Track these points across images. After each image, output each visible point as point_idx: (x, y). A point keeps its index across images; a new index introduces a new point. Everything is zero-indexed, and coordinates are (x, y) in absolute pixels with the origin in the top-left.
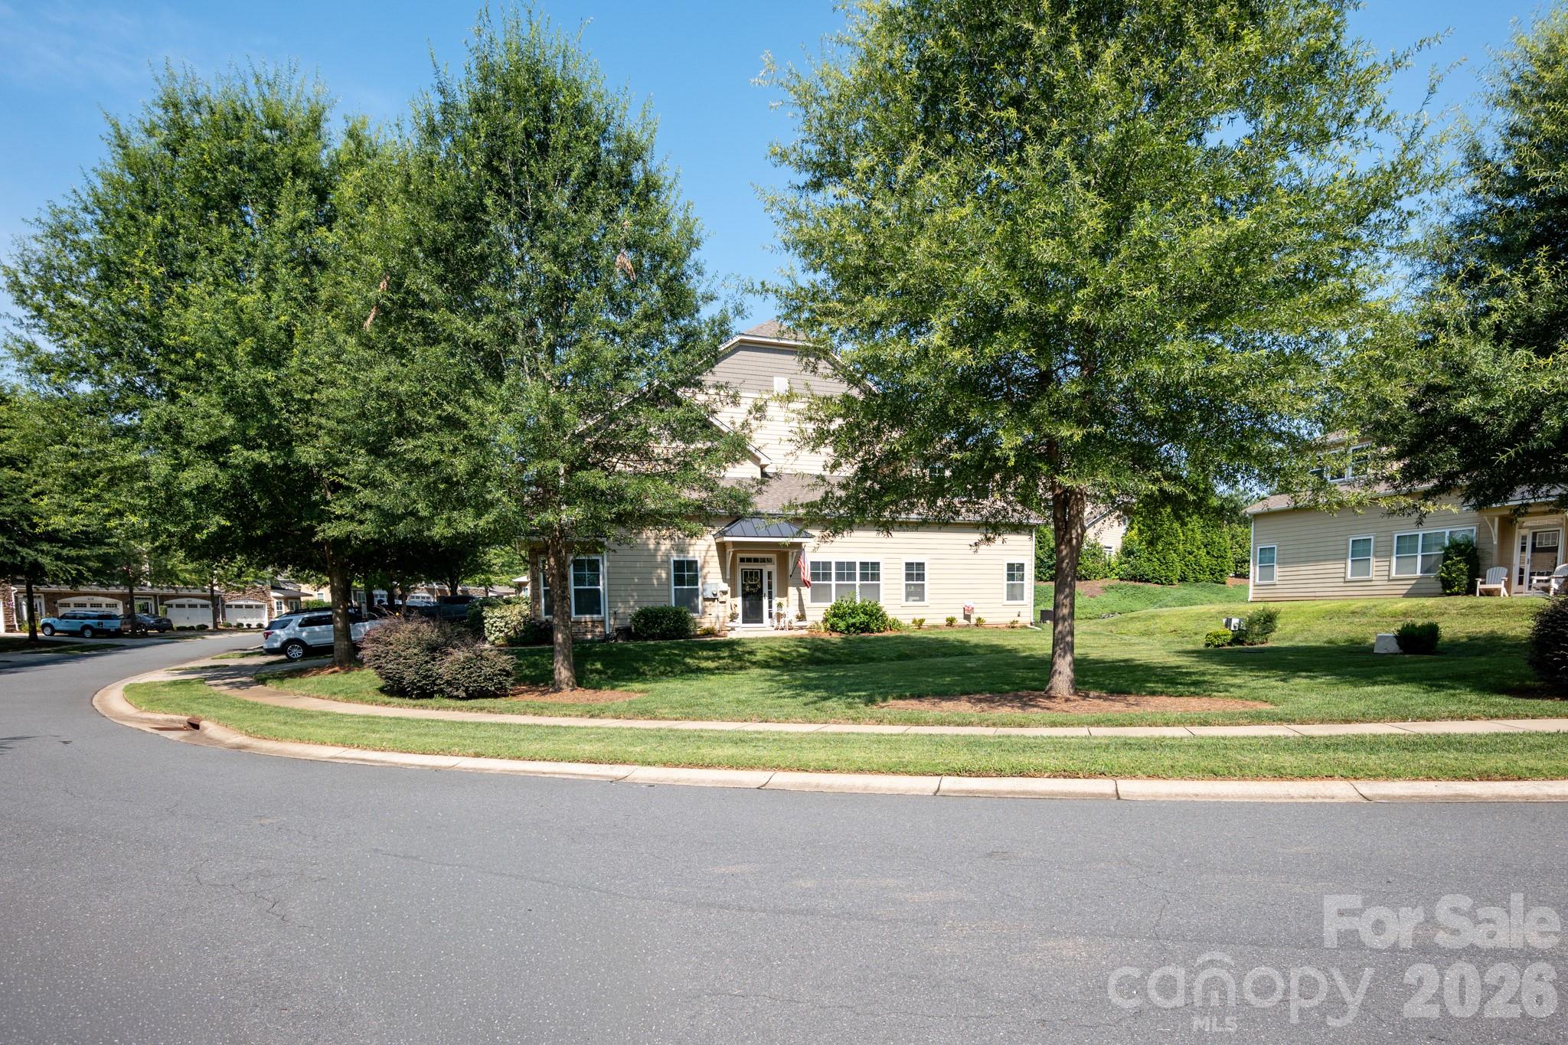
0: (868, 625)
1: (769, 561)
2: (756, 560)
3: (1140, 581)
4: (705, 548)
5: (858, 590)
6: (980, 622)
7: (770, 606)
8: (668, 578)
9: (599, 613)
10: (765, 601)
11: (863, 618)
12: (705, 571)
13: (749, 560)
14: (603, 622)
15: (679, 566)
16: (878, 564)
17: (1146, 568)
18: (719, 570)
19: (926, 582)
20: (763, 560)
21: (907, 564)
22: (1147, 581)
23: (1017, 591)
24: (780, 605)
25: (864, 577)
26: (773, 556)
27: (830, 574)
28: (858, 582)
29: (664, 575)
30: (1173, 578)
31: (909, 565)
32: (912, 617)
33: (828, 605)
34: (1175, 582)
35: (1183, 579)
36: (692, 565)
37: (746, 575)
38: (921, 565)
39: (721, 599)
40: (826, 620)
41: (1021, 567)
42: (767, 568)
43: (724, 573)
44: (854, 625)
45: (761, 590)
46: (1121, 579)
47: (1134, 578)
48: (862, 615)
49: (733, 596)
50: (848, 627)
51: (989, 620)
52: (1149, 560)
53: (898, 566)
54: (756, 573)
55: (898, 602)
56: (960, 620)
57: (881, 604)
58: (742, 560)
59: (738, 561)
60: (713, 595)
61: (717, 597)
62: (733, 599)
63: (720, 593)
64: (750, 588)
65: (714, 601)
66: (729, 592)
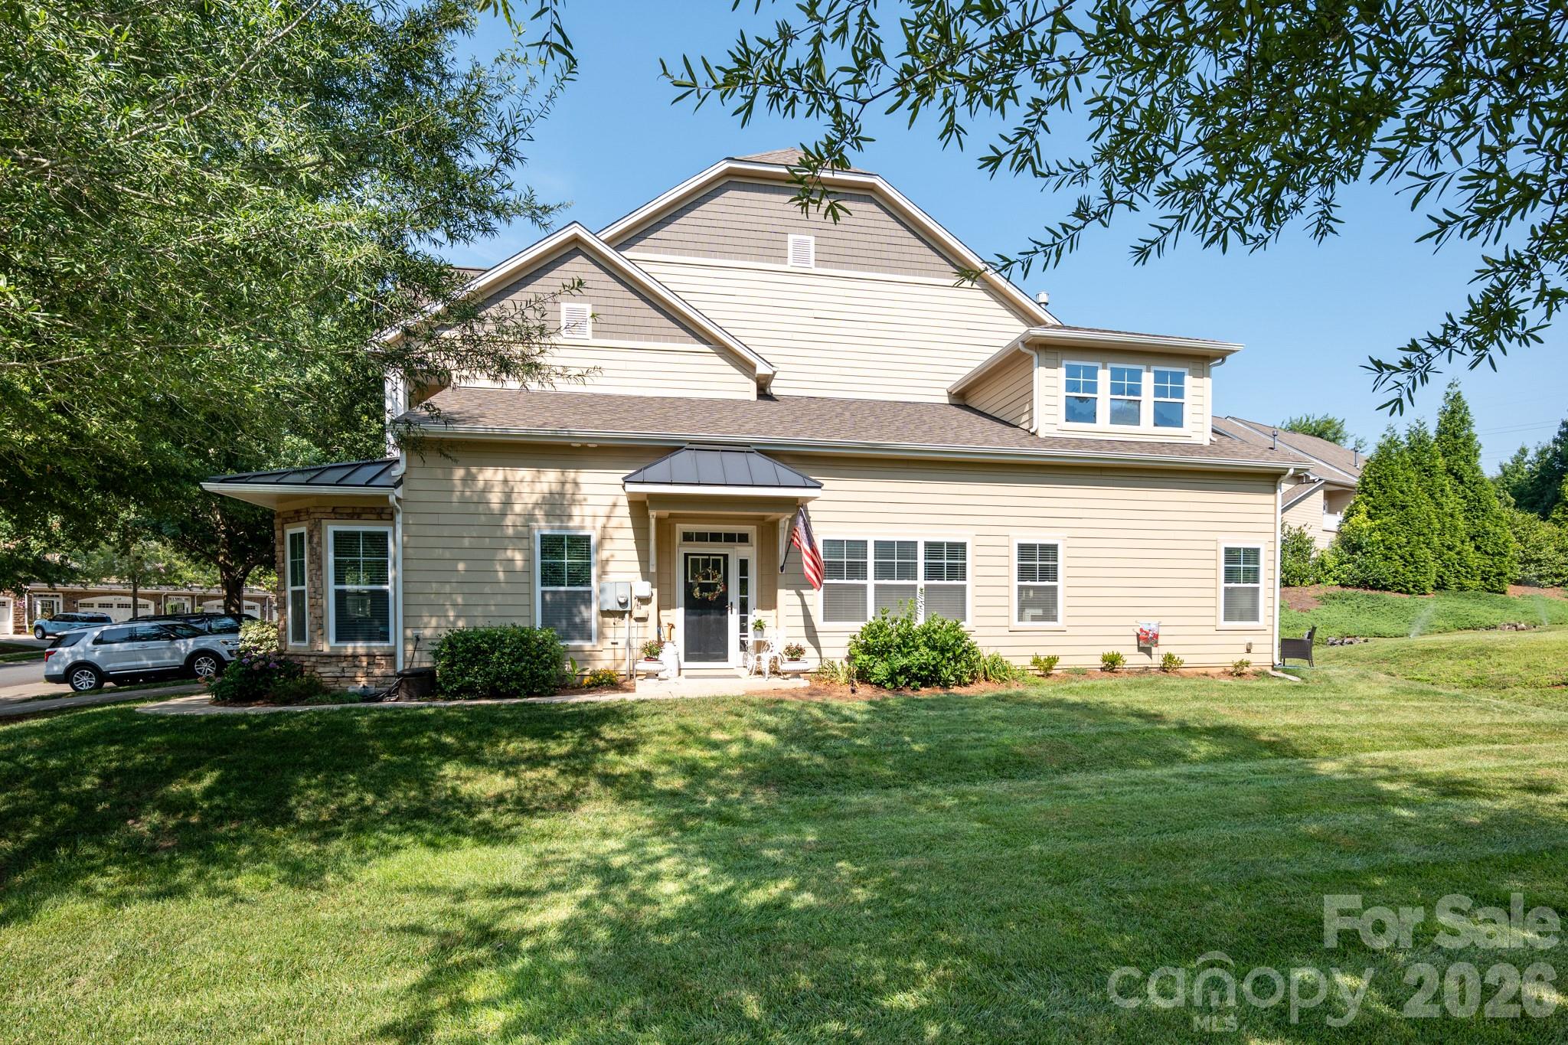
0: (936, 670)
1: (744, 538)
2: (715, 537)
3: (1373, 588)
4: (605, 511)
5: (921, 599)
6: (1169, 665)
7: (743, 629)
8: (528, 571)
9: (384, 637)
10: (733, 618)
11: (924, 655)
12: (604, 554)
13: (701, 537)
14: (391, 656)
15: (552, 545)
16: (963, 546)
17: (1383, 569)
18: (634, 555)
19: (1060, 584)
20: (730, 538)
21: (1021, 547)
22: (1385, 588)
23: (1245, 603)
24: (759, 626)
25: (933, 572)
26: (751, 530)
27: (865, 565)
28: (921, 582)
29: (520, 564)
30: (1427, 584)
31: (1026, 550)
32: (1032, 651)
33: (856, 626)
34: (1429, 590)
35: (1441, 586)
36: (581, 544)
37: (694, 565)
38: (1049, 551)
39: (637, 613)
40: (851, 658)
41: (1253, 554)
42: (737, 553)
43: (644, 561)
44: (904, 670)
45: (724, 597)
46: (1343, 586)
47: (1364, 584)
48: (923, 650)
49: (665, 604)
50: (892, 677)
51: (1190, 657)
52: (1386, 558)
53: (1004, 551)
54: (716, 563)
55: (1004, 621)
56: (1134, 659)
57: (966, 626)
58: (687, 537)
59: (678, 537)
60: (621, 604)
61: (628, 608)
62: (662, 612)
63: (635, 602)
64: (701, 591)
65: (623, 617)
66: (655, 599)
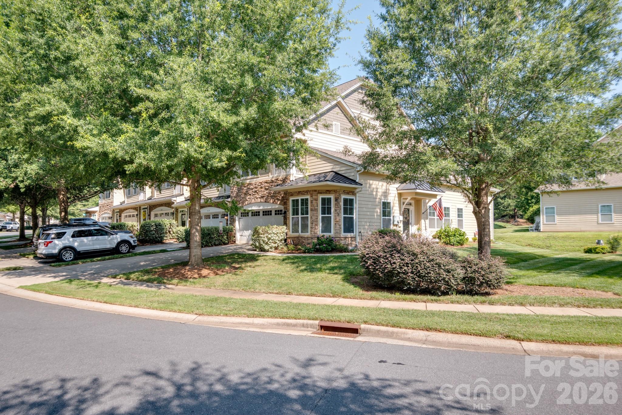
4: (394, 195)
5: (443, 222)
7: (411, 230)
9: (353, 232)
10: (410, 227)
12: (394, 208)
15: (384, 205)
16: (449, 208)
18: (398, 209)
19: (464, 219)
20: (409, 204)
21: (458, 209)
24: (418, 229)
26: (413, 202)
27: (435, 213)
29: (379, 211)
36: (389, 205)
38: (462, 210)
39: (399, 225)
42: (411, 208)
45: (409, 221)
53: (455, 210)
54: (407, 211)
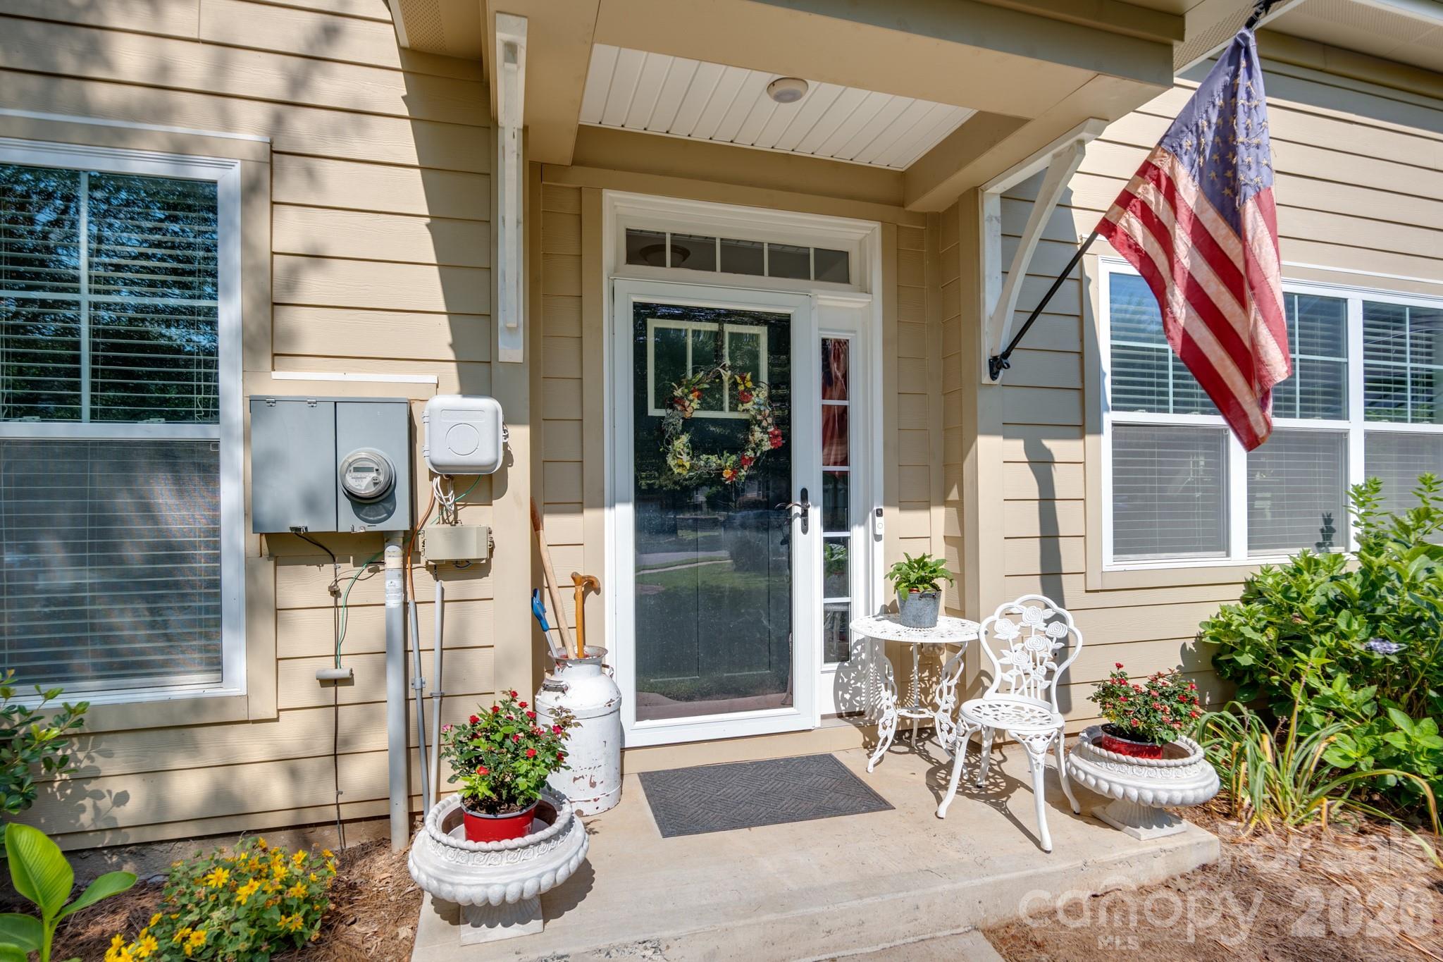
7: (840, 590)
37: (666, 351)
39: (437, 544)
45: (776, 471)
49: (559, 492)
54: (747, 347)
58: (644, 247)
59: (612, 246)
60: (359, 503)
61: (398, 521)
62: (551, 523)
63: (428, 489)
64: (697, 448)
65: (375, 562)
66: (519, 477)
